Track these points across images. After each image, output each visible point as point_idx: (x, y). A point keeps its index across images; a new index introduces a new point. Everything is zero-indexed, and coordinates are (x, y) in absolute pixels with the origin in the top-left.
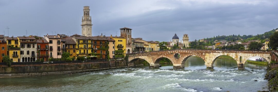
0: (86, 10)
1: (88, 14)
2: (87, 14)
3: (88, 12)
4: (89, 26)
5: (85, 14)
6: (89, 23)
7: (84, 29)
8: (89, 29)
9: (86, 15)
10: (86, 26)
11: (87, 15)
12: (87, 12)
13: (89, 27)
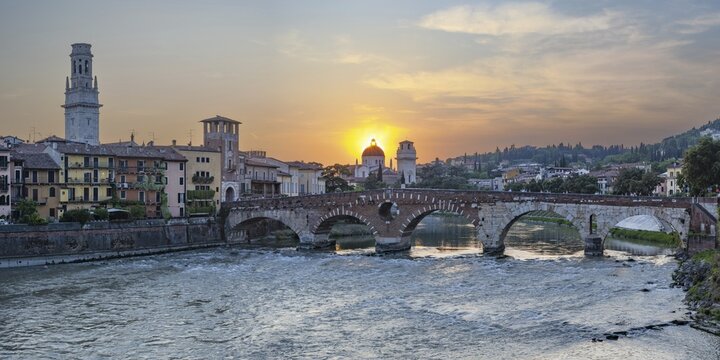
0: (80, 57)
1: (86, 70)
2: (83, 68)
3: (86, 62)
4: (88, 109)
5: (77, 71)
6: (89, 99)
7: (73, 119)
8: (89, 119)
9: (80, 72)
10: (79, 109)
11: (83, 72)
12: (83, 61)
13: (89, 113)
